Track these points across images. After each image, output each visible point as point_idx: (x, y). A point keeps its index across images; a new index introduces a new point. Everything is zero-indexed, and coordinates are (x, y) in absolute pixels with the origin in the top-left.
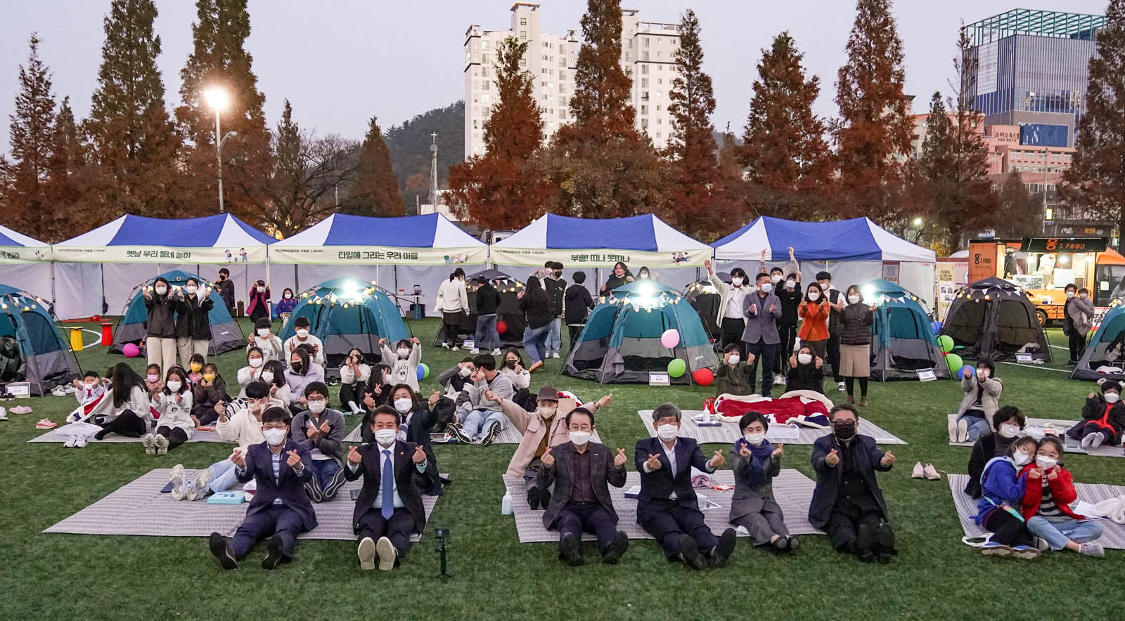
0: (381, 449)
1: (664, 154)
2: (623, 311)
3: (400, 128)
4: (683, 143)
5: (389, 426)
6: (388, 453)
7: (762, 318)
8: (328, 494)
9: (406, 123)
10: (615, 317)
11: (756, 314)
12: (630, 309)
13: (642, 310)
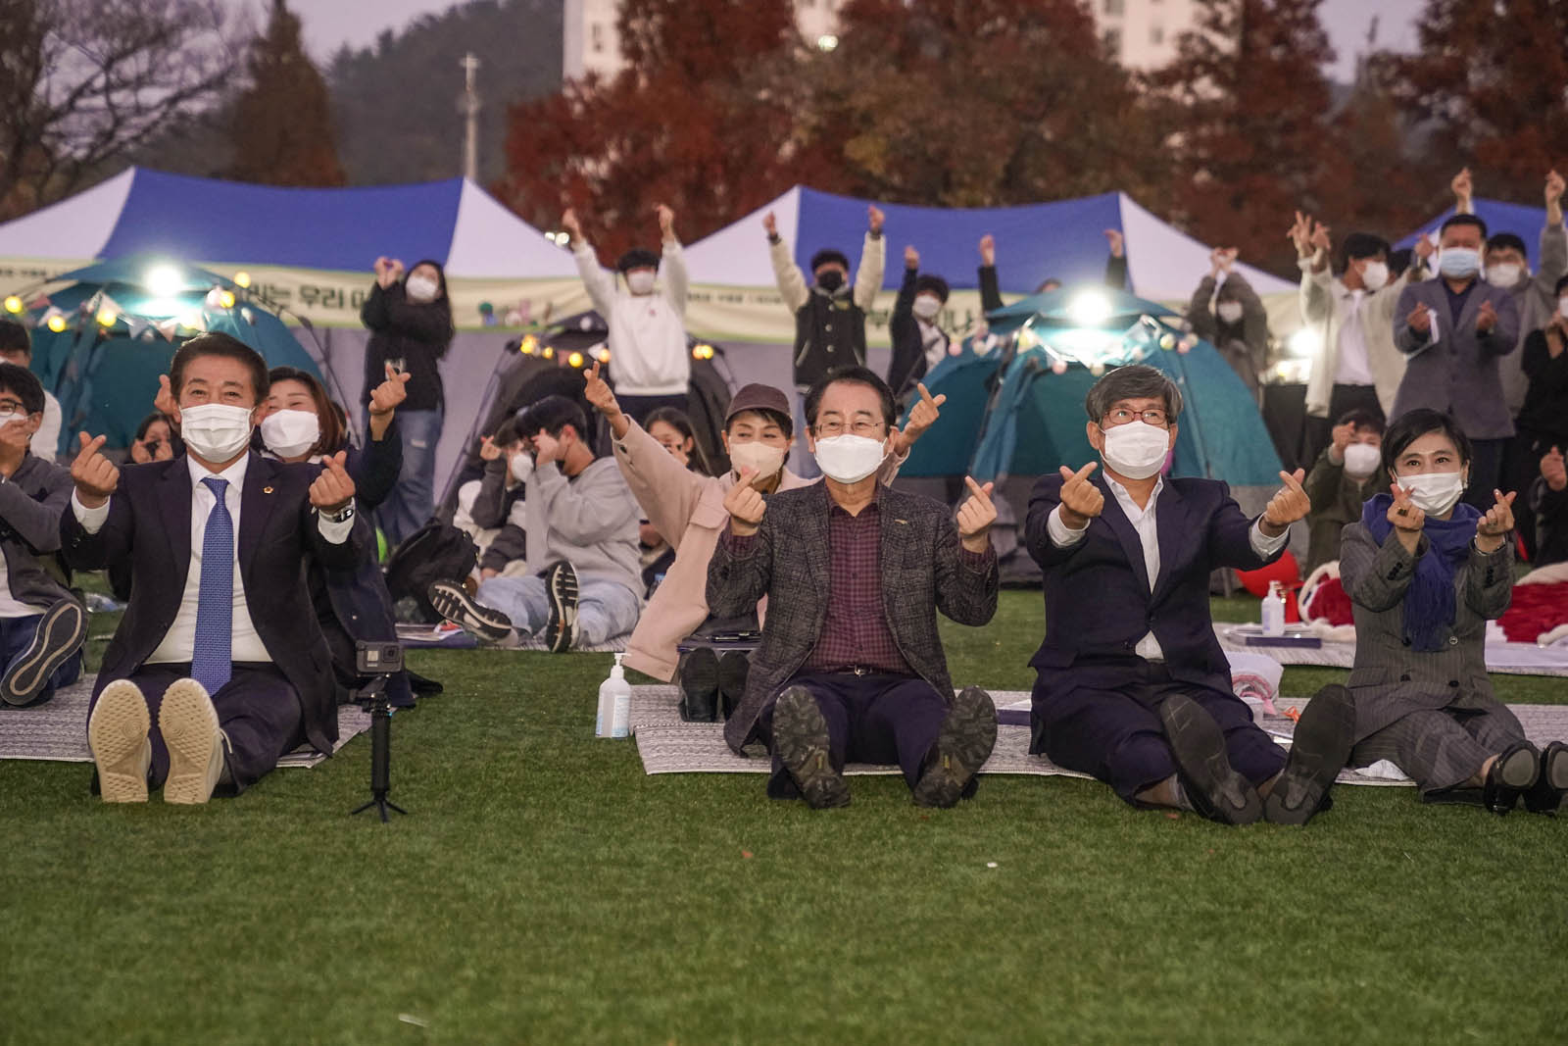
0: (198, 472)
1: (1164, 78)
2: (1017, 365)
3: (366, 53)
4: (1226, 45)
5: (230, 396)
6: (219, 487)
7: (1454, 352)
8: (20, 686)
9: (386, 38)
10: (991, 385)
11: (1436, 337)
12: (1037, 369)
13: (1075, 367)
